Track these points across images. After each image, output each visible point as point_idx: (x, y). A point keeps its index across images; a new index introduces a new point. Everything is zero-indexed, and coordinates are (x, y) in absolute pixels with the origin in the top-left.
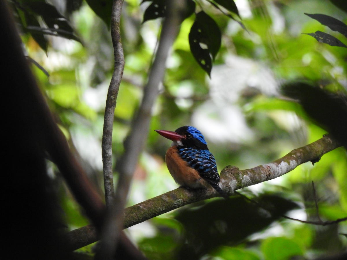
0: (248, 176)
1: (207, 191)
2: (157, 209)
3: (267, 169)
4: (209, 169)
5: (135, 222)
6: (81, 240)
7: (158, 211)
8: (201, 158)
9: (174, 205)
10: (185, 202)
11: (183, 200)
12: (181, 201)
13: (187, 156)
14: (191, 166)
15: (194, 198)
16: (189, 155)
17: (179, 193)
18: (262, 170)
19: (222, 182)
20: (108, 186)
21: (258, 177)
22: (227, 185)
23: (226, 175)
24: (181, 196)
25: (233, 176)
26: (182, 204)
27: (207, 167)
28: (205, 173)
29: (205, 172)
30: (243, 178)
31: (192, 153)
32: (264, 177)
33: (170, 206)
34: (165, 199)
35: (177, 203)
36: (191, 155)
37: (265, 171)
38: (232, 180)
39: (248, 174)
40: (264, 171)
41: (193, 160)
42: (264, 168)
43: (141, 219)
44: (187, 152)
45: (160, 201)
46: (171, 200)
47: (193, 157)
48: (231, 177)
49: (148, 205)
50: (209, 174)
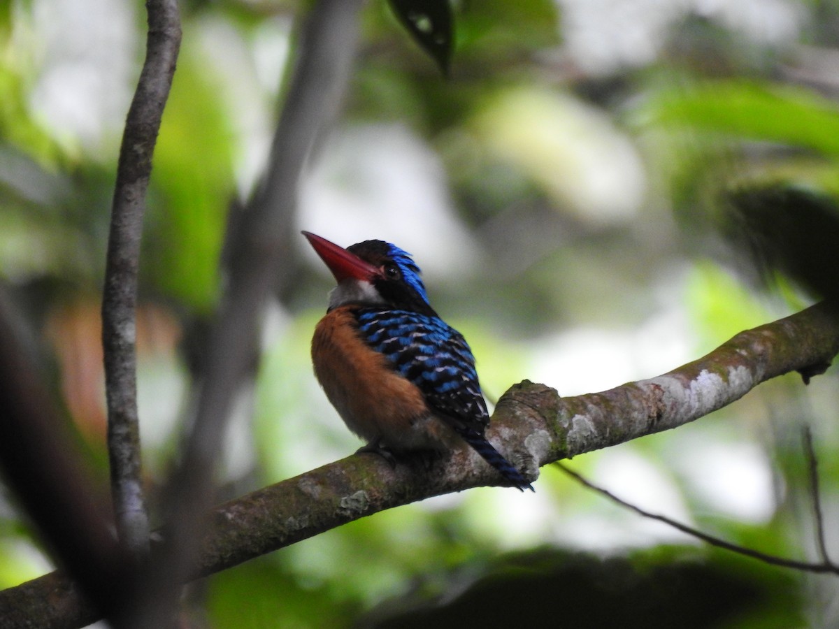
0: (588, 416)
1: (451, 466)
2: (283, 525)
3: (651, 395)
4: (454, 384)
5: (210, 565)
6: (29, 622)
7: (286, 532)
8: (432, 346)
9: (338, 511)
10: (376, 500)
11: (371, 496)
12: (361, 499)
13: (385, 335)
14: (395, 367)
15: (408, 488)
16: (391, 332)
17: (356, 470)
18: (636, 398)
19: (501, 437)
21: (621, 423)
22: (518, 448)
23: (514, 412)
24: (362, 479)
25: (539, 418)
26: (366, 508)
27: (445, 377)
28: (440, 395)
29: (441, 390)
30: (571, 425)
31: (403, 327)
32: (640, 422)
33: (325, 513)
34: (309, 489)
35: (349, 506)
36: (397, 332)
37: (644, 402)
38: (533, 428)
39: (589, 412)
40: (641, 401)
41: (405, 349)
42: (642, 390)
43: (228, 556)
44: (387, 322)
45: (293, 496)
46: (331, 493)
47: (402, 341)
48: (531, 420)
49: (251, 511)
50: (454, 398)
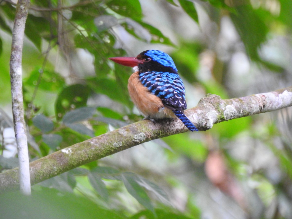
0: (233, 105)
1: (178, 123)
2: (112, 145)
3: (261, 98)
4: (171, 95)
5: (85, 160)
7: (114, 148)
9: (134, 140)
10: (148, 136)
11: (146, 134)
12: (142, 136)
13: (146, 81)
14: (150, 91)
15: (160, 131)
16: (148, 79)
17: (141, 126)
18: (254, 99)
19: (197, 113)
20: (16, 111)
21: (247, 108)
22: (204, 117)
23: (203, 105)
24: (142, 129)
25: (212, 106)
26: (145, 139)
28: (166, 99)
30: (225, 109)
31: (152, 77)
32: (256, 108)
33: (129, 141)
34: (122, 133)
35: (138, 138)
36: (150, 79)
37: (257, 101)
38: (210, 110)
39: (233, 104)
40: (256, 101)
41: (153, 85)
42: (257, 97)
43: (92, 156)
44: (147, 76)
45: (116, 135)
46: (130, 134)
47: (152, 82)
48: (210, 107)
49: (100, 141)
50: (171, 100)
